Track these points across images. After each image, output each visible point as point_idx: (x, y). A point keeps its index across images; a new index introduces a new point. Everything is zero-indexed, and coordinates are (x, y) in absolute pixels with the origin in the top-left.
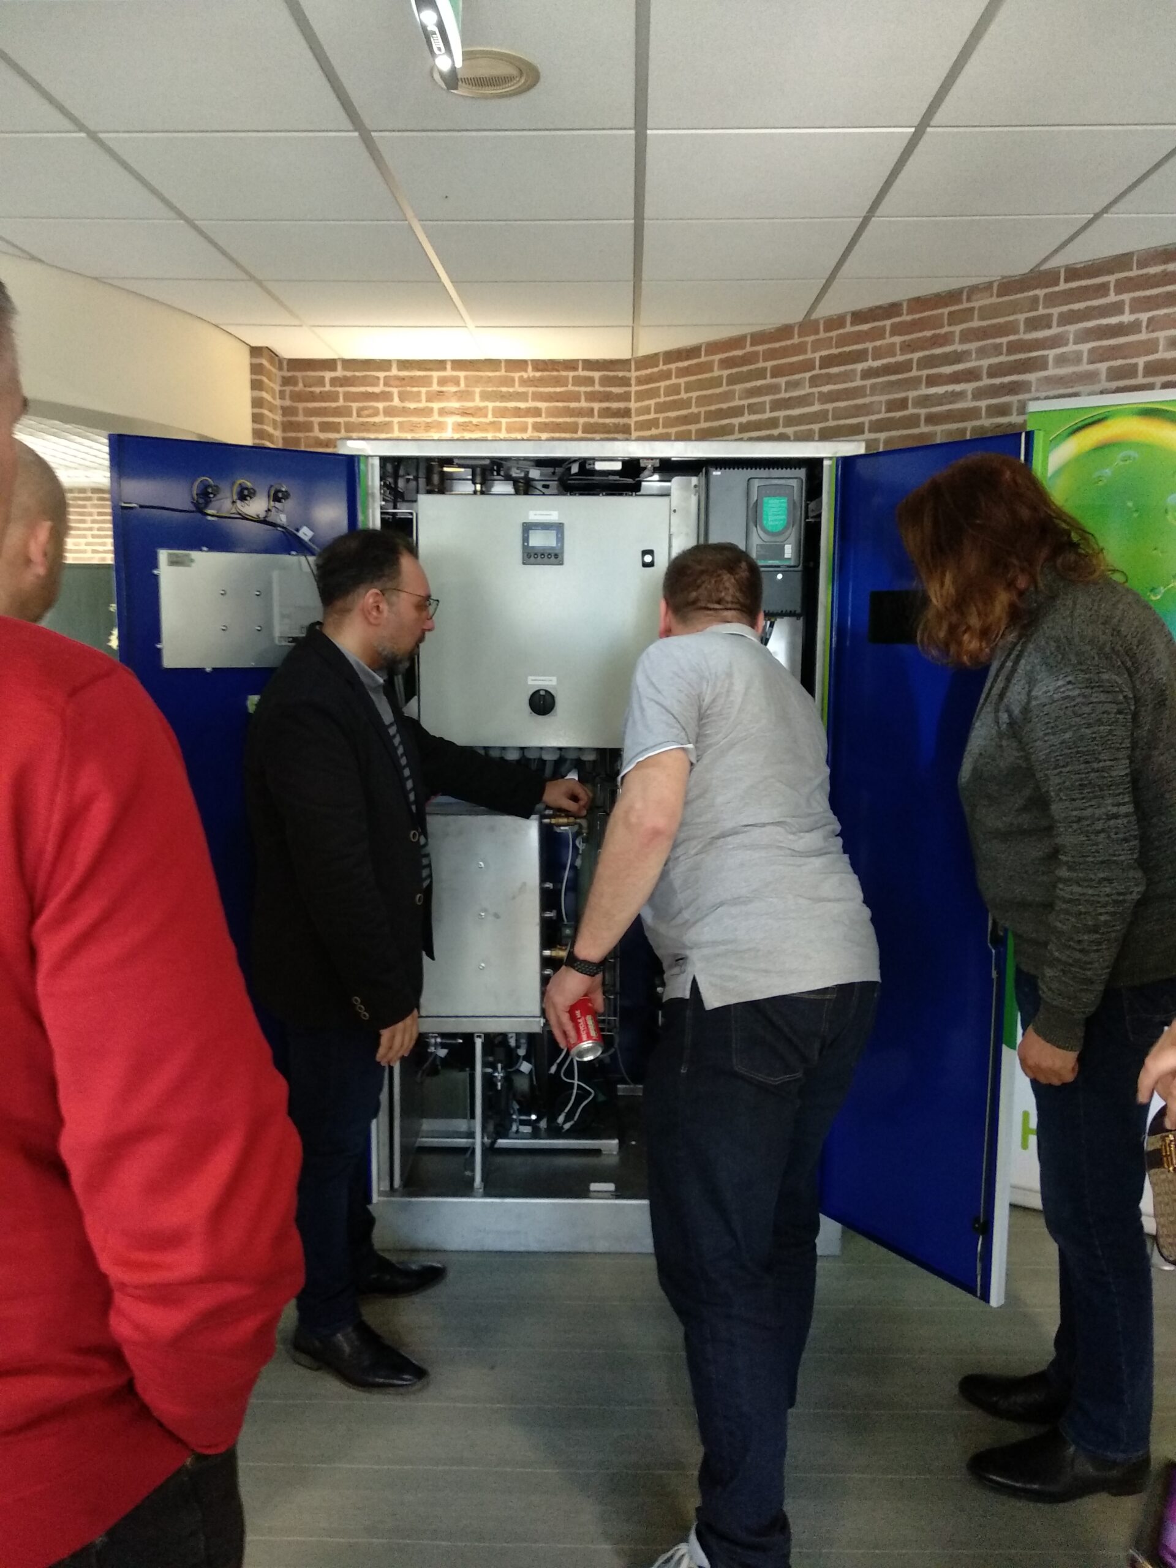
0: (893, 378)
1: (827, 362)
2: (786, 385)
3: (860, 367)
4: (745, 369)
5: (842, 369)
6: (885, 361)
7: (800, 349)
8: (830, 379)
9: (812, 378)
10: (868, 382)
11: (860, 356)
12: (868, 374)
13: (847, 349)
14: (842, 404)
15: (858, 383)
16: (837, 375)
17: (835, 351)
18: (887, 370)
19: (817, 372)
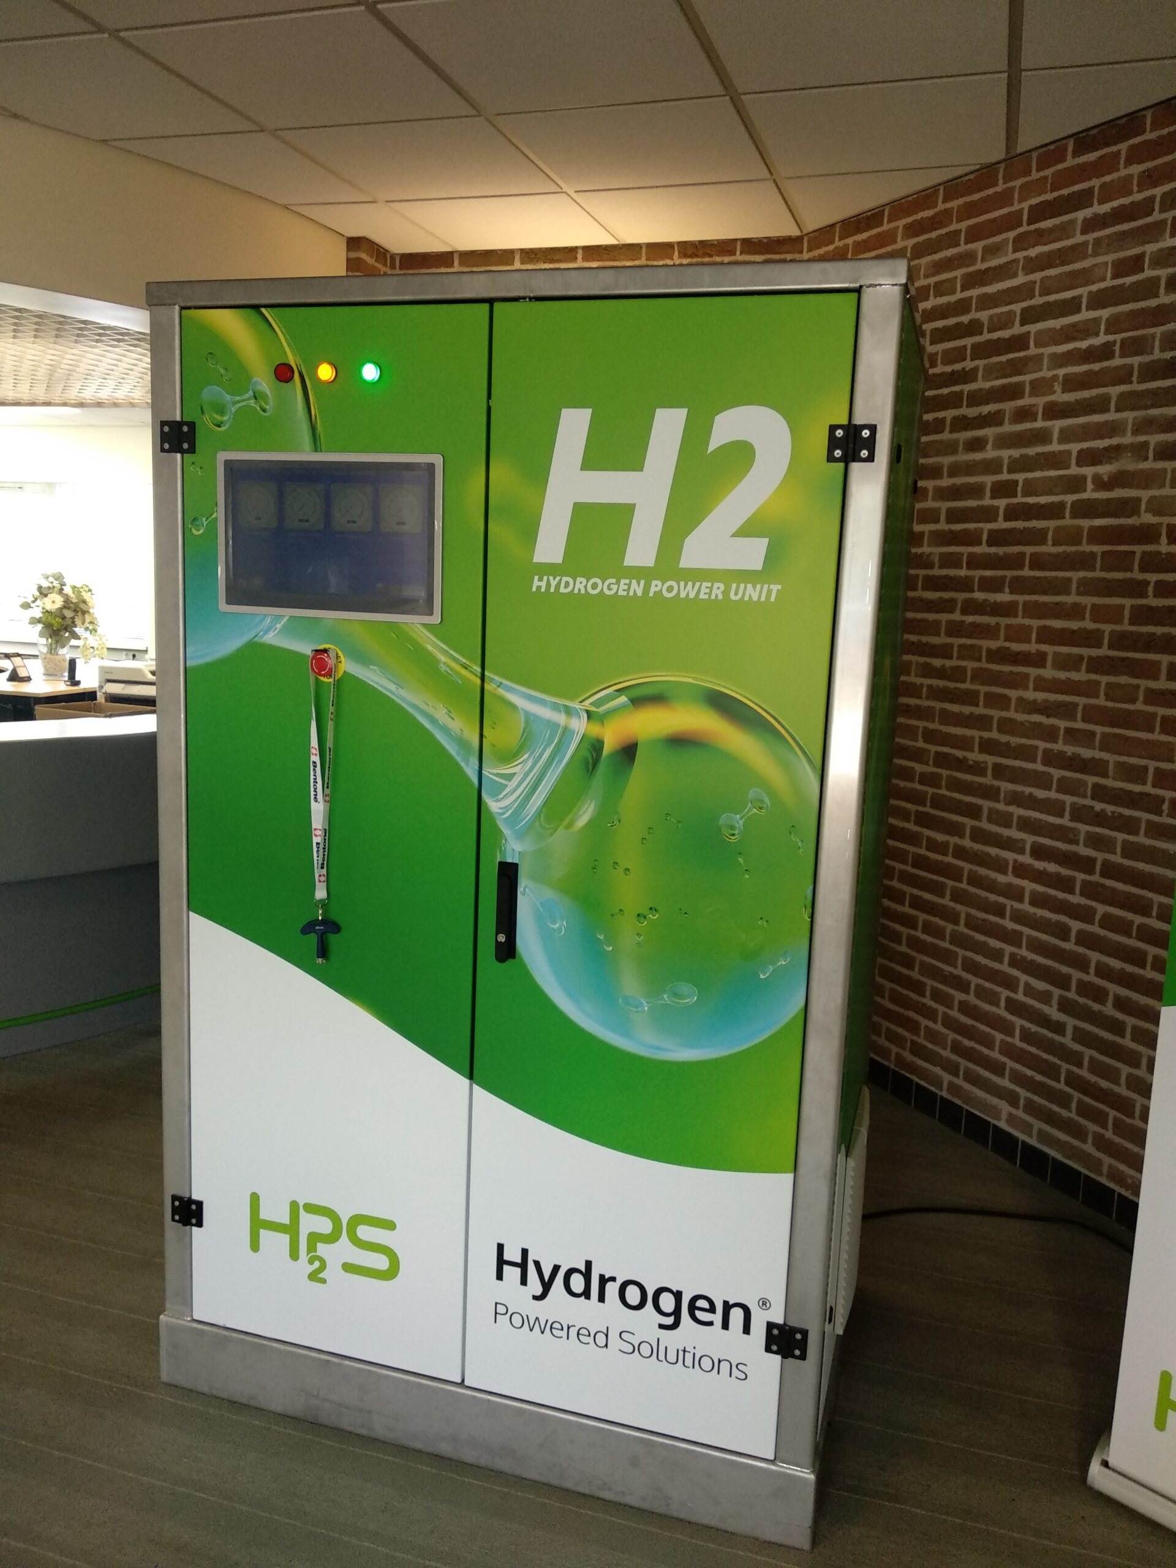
0: (1126, 226)
1: (1039, 213)
2: (983, 250)
3: (1081, 215)
4: (934, 235)
5: (1056, 221)
6: (1115, 204)
7: (1005, 198)
8: (1041, 237)
9: (1016, 240)
10: (1091, 237)
11: (1082, 200)
12: (1089, 225)
13: (1065, 192)
14: (1052, 272)
15: (1079, 239)
16: (1050, 231)
17: (1049, 196)
18: (1119, 216)
19: (1024, 228)
